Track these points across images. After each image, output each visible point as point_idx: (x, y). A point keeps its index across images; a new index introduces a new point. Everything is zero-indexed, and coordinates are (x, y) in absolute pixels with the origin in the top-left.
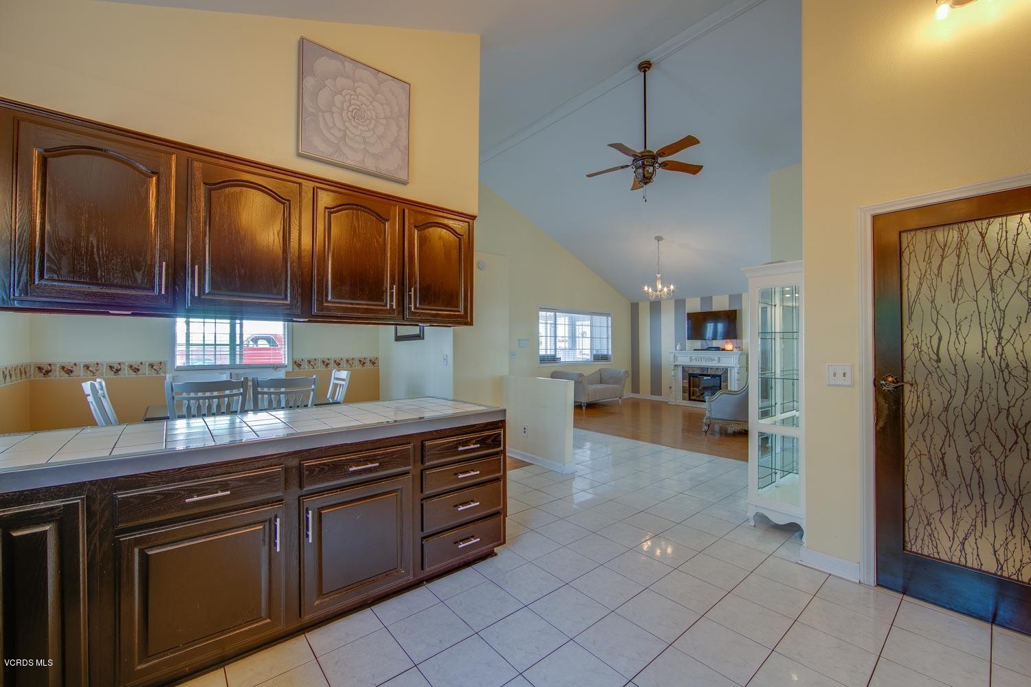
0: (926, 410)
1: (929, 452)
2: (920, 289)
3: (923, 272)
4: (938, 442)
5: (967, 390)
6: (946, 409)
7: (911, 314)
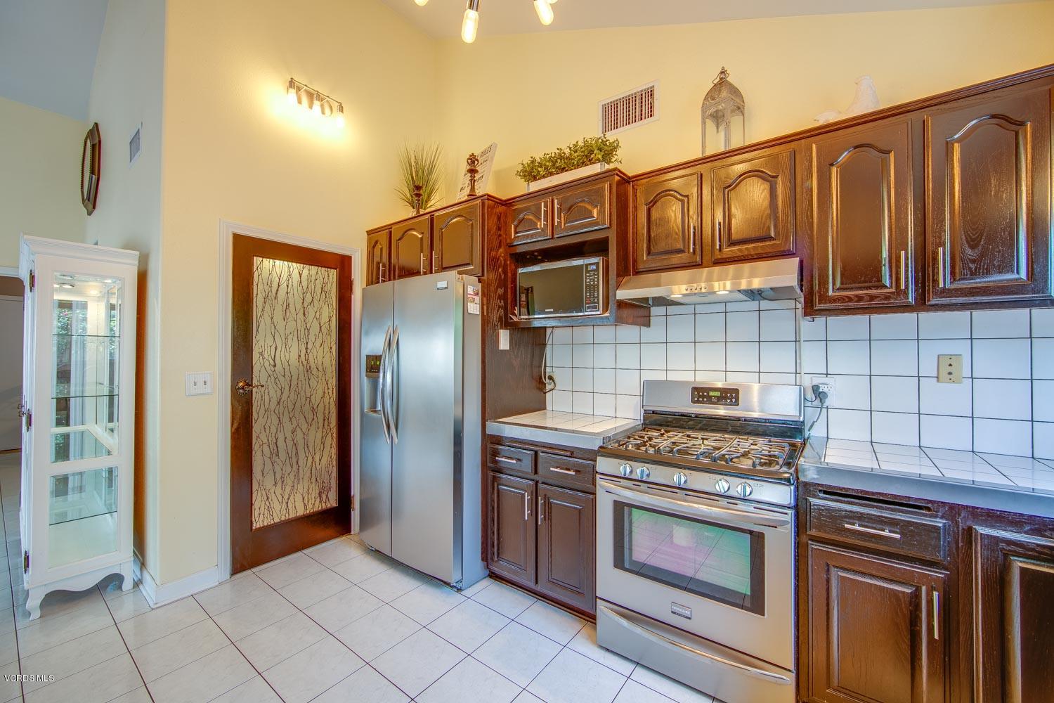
0: (267, 406)
1: (268, 440)
2: (264, 307)
3: (267, 293)
4: (273, 430)
5: (290, 387)
6: (279, 403)
7: (258, 327)
